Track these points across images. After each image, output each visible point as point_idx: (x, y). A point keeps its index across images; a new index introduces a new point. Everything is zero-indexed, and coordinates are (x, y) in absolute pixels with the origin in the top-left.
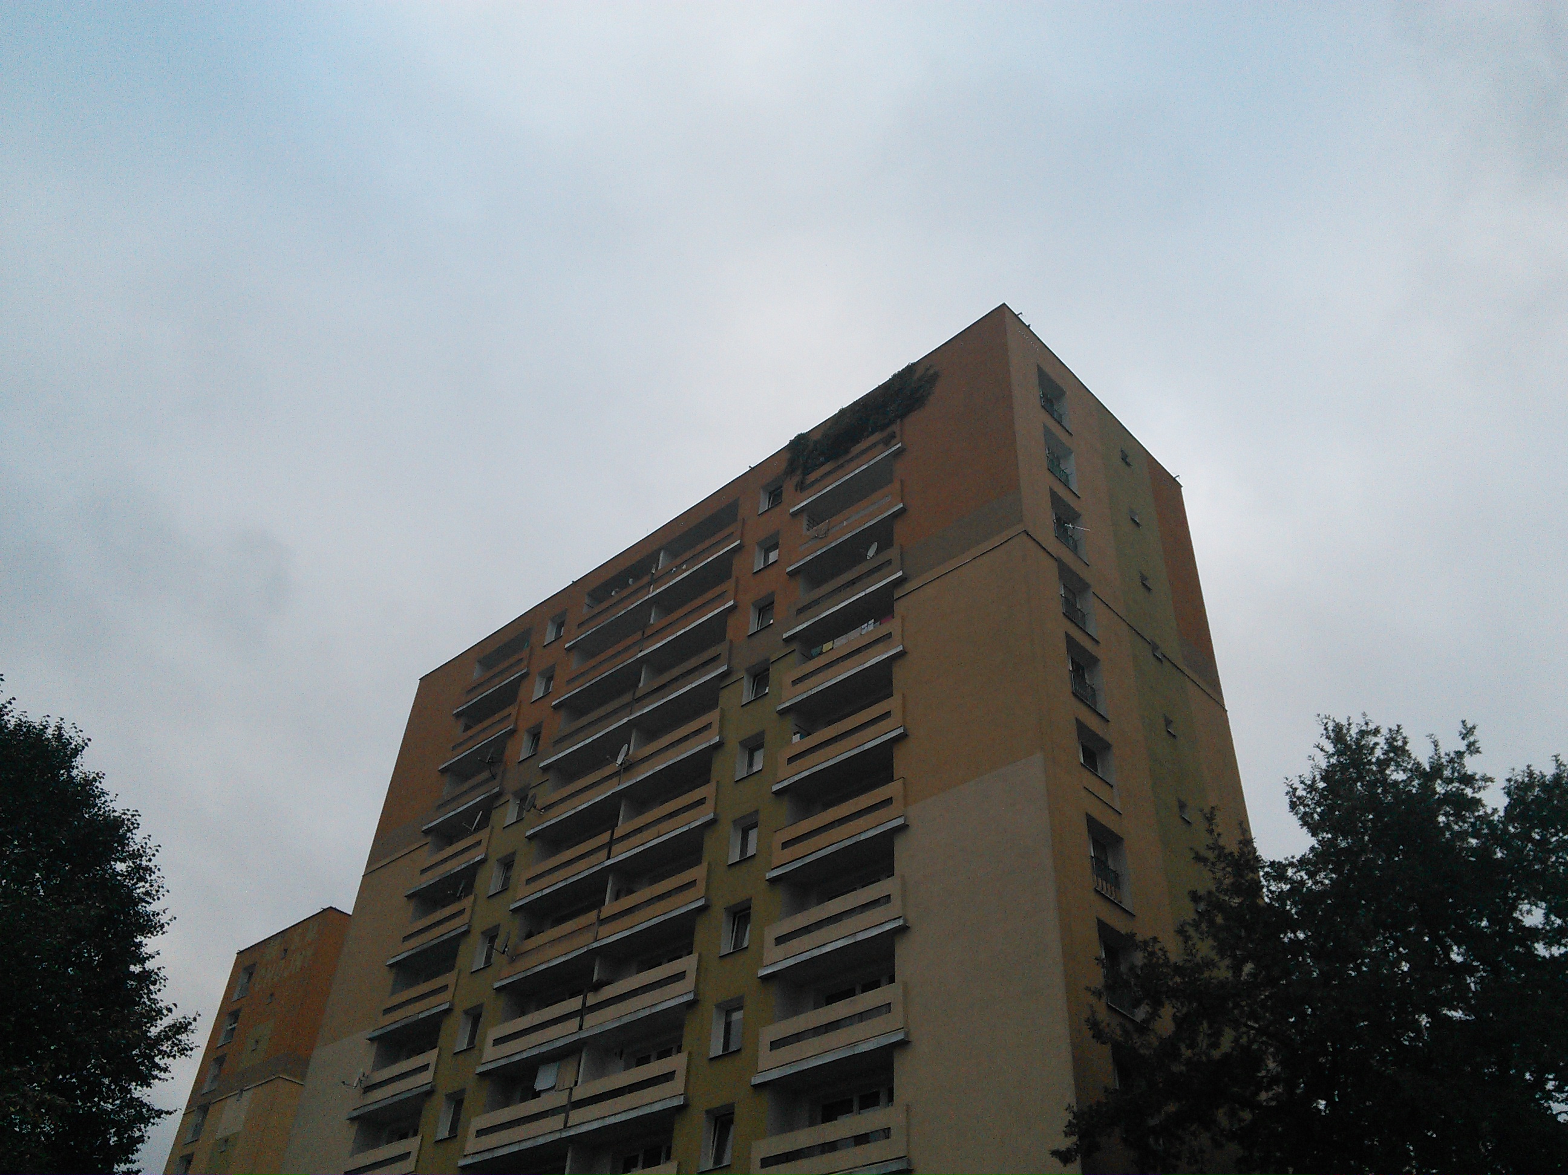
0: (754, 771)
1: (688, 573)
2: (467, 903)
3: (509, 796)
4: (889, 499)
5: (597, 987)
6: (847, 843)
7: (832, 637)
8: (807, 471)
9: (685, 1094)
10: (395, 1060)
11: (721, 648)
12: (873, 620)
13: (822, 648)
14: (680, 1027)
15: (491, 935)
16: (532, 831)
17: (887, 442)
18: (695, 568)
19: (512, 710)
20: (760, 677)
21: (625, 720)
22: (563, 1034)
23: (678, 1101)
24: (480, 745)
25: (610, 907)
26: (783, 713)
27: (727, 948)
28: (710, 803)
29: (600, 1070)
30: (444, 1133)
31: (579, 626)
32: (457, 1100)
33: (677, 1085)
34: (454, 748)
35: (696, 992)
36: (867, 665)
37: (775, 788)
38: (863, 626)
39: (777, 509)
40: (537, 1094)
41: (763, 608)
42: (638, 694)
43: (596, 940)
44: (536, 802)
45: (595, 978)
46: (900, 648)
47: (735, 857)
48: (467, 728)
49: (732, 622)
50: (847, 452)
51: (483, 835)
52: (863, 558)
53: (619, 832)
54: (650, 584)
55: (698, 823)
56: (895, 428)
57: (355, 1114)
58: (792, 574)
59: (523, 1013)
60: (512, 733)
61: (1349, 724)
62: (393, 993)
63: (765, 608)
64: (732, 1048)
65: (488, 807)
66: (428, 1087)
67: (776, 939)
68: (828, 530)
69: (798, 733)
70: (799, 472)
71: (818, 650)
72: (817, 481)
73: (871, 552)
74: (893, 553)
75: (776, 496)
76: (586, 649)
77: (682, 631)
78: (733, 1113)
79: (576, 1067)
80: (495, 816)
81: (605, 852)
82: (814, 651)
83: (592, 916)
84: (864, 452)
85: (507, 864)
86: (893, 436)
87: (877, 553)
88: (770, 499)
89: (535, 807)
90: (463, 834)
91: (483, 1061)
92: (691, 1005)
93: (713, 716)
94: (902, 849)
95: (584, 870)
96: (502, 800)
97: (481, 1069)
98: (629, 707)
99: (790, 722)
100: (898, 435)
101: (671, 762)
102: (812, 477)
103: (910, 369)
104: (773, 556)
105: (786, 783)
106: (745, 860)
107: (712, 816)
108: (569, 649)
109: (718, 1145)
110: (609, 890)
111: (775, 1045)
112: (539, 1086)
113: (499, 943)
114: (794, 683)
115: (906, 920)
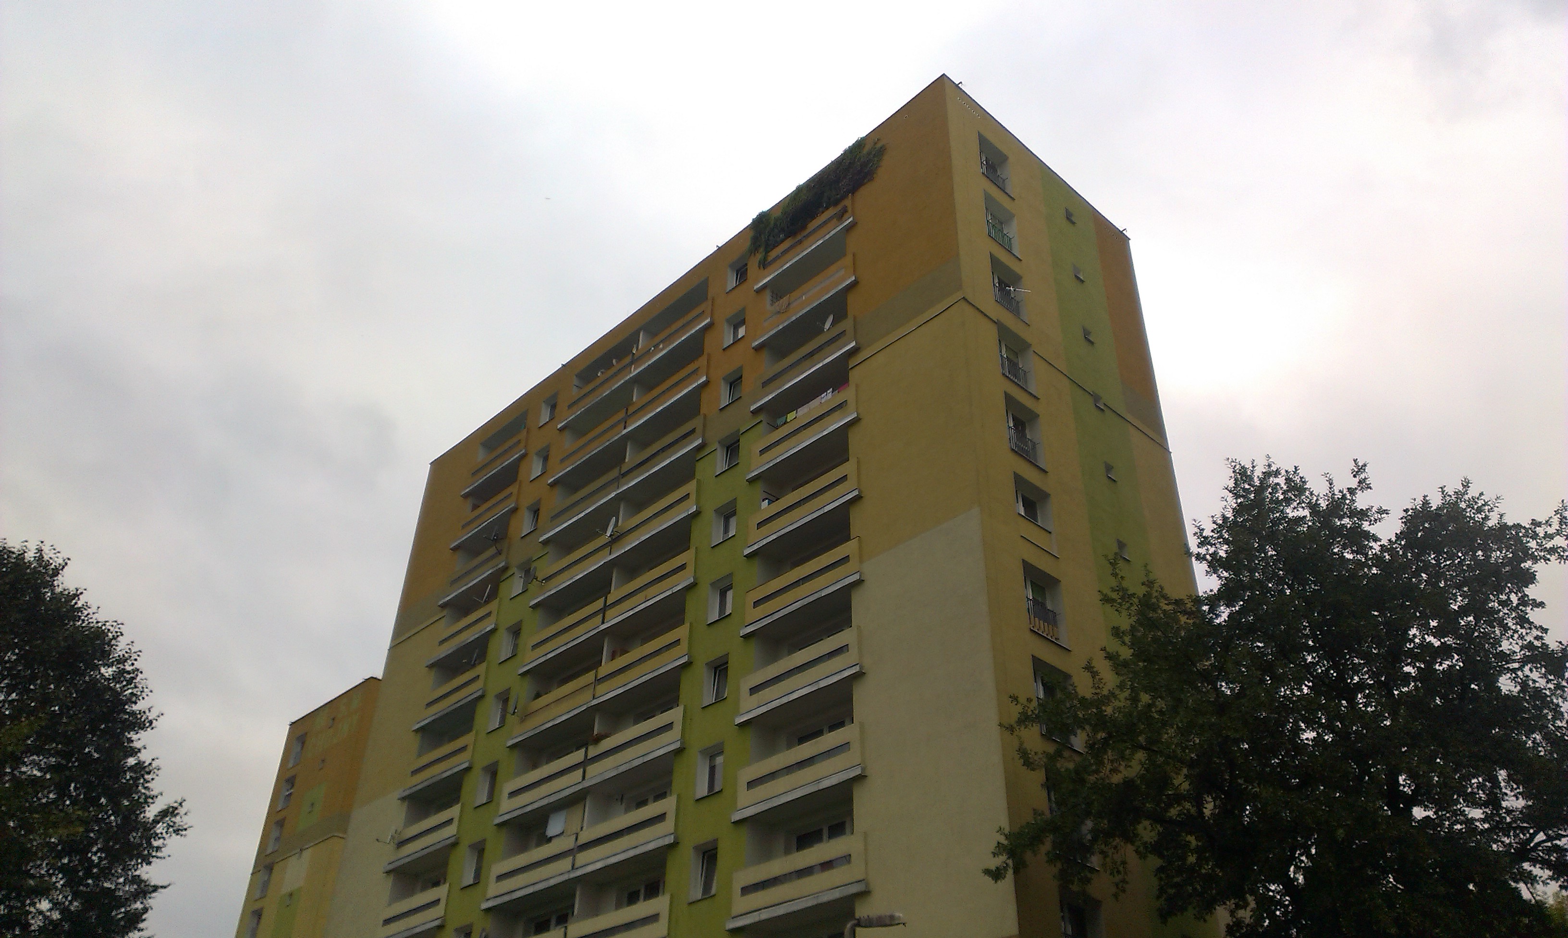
0: (730, 536)
1: (664, 352)
2: (480, 669)
3: (513, 570)
4: (842, 272)
5: (597, 740)
6: (811, 599)
7: (795, 408)
8: (769, 248)
9: (675, 833)
10: (426, 815)
11: (695, 423)
12: (831, 389)
13: (786, 418)
14: (670, 772)
15: (504, 698)
16: (536, 601)
17: (840, 216)
18: (671, 347)
19: (513, 489)
20: (732, 448)
21: (613, 495)
22: (570, 783)
23: (670, 840)
24: (486, 523)
25: (606, 668)
26: (751, 481)
27: (709, 699)
28: (690, 569)
29: (603, 815)
30: (469, 879)
31: (570, 407)
32: (479, 849)
33: (668, 826)
34: (463, 527)
35: (683, 739)
36: (825, 433)
37: (747, 551)
38: (823, 395)
39: (744, 286)
40: (550, 840)
41: (734, 382)
42: (625, 469)
43: (594, 698)
44: (537, 574)
45: (595, 732)
46: (854, 415)
47: (715, 616)
48: (475, 507)
49: (705, 396)
50: (804, 227)
51: (493, 606)
52: (821, 331)
53: (611, 599)
54: (632, 363)
55: (679, 588)
56: (847, 202)
57: (391, 867)
58: (758, 349)
59: (535, 766)
60: (514, 510)
61: (1253, 467)
62: (420, 755)
63: (735, 382)
64: (717, 789)
65: (496, 580)
66: (452, 840)
67: (750, 689)
68: (789, 304)
69: (767, 499)
70: (762, 249)
71: (783, 420)
72: (777, 258)
73: (827, 326)
74: (846, 325)
75: (742, 274)
76: (576, 428)
77: (661, 408)
78: (717, 848)
79: (581, 815)
80: (503, 587)
81: (600, 616)
82: (780, 421)
83: (590, 677)
84: (820, 227)
85: (516, 631)
86: (845, 211)
87: (833, 324)
88: (737, 275)
89: (536, 579)
90: (475, 606)
91: (500, 814)
92: (679, 752)
93: (690, 487)
94: (859, 602)
95: (582, 634)
96: (510, 573)
97: (498, 820)
98: (616, 481)
99: (759, 489)
100: (850, 209)
101: (654, 532)
102: (773, 254)
103: (859, 145)
104: (741, 332)
105: (756, 547)
106: (724, 618)
107: (692, 580)
108: (561, 430)
109: (706, 877)
110: (604, 653)
111: (751, 784)
112: (551, 831)
113: (511, 703)
114: (762, 452)
115: (861, 667)
